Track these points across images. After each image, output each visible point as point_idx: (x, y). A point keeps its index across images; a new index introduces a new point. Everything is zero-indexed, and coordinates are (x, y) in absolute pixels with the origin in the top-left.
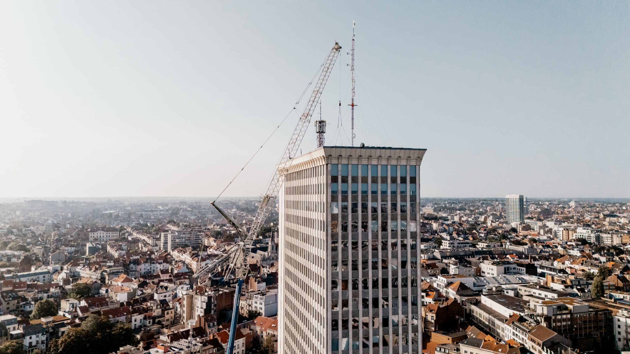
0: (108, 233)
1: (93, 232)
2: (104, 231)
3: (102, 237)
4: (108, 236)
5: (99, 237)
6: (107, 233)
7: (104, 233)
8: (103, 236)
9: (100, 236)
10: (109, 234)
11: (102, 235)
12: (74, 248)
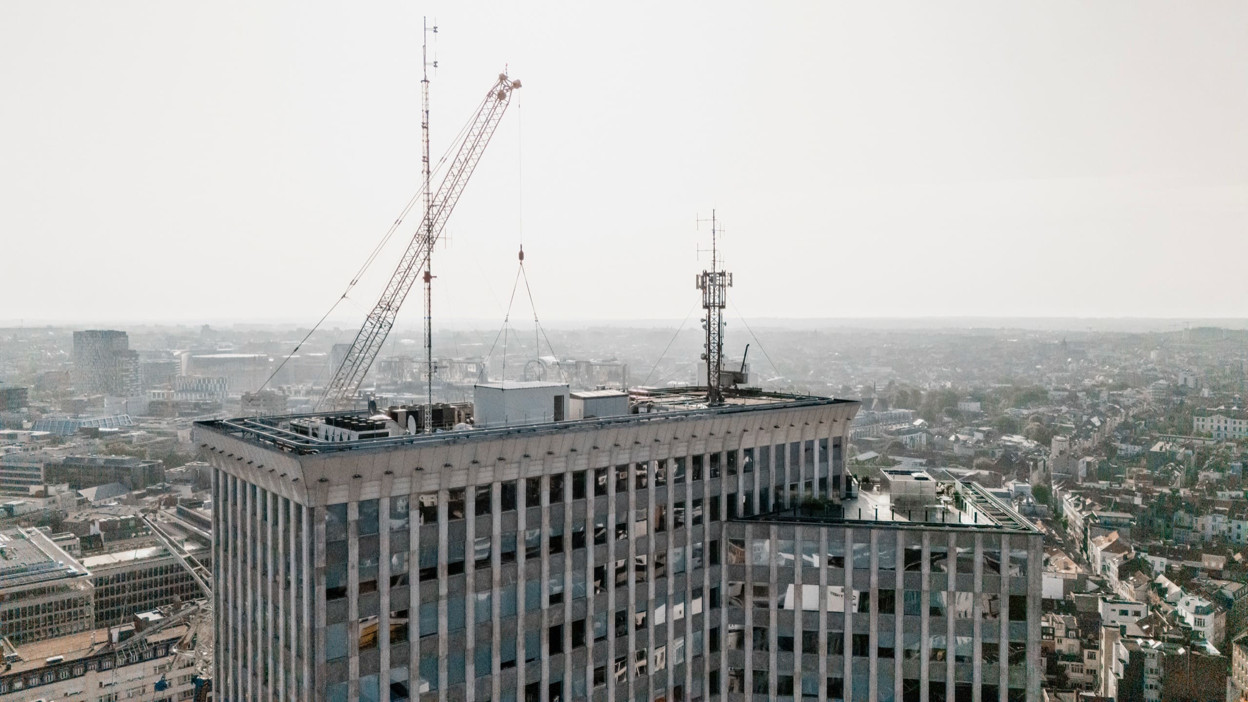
0: (1238, 421)
1: (1201, 415)
2: (1229, 416)
3: (1223, 429)
4: (1237, 430)
5: (1215, 427)
6: (1235, 423)
7: (1229, 420)
8: (1226, 428)
9: (1219, 427)
10: (1240, 423)
11: (1222, 425)
12: (1140, 447)
